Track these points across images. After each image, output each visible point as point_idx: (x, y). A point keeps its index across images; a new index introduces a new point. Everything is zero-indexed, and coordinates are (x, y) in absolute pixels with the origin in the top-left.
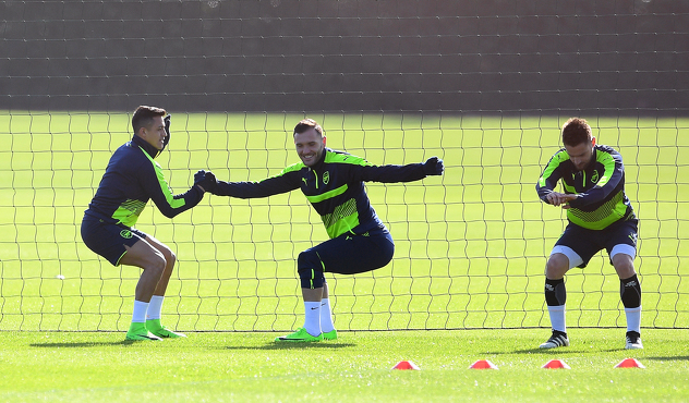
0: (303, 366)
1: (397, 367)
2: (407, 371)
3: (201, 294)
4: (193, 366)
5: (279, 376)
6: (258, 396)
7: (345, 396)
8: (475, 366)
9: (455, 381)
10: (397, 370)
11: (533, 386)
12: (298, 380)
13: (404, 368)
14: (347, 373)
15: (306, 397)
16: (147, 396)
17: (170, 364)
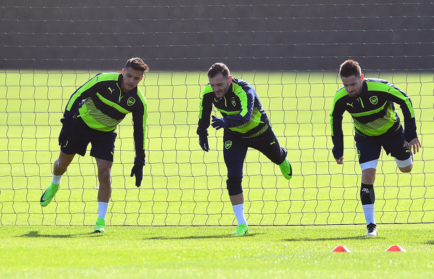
0: (269, 250)
1: (335, 250)
2: (342, 253)
3: (196, 199)
4: (191, 250)
5: (252, 257)
6: (237, 271)
7: (298, 270)
8: (390, 250)
9: (376, 260)
10: (335, 252)
11: (431, 264)
12: (265, 260)
13: (340, 251)
14: (300, 254)
15: (271, 272)
16: (159, 271)
17: (175, 248)
